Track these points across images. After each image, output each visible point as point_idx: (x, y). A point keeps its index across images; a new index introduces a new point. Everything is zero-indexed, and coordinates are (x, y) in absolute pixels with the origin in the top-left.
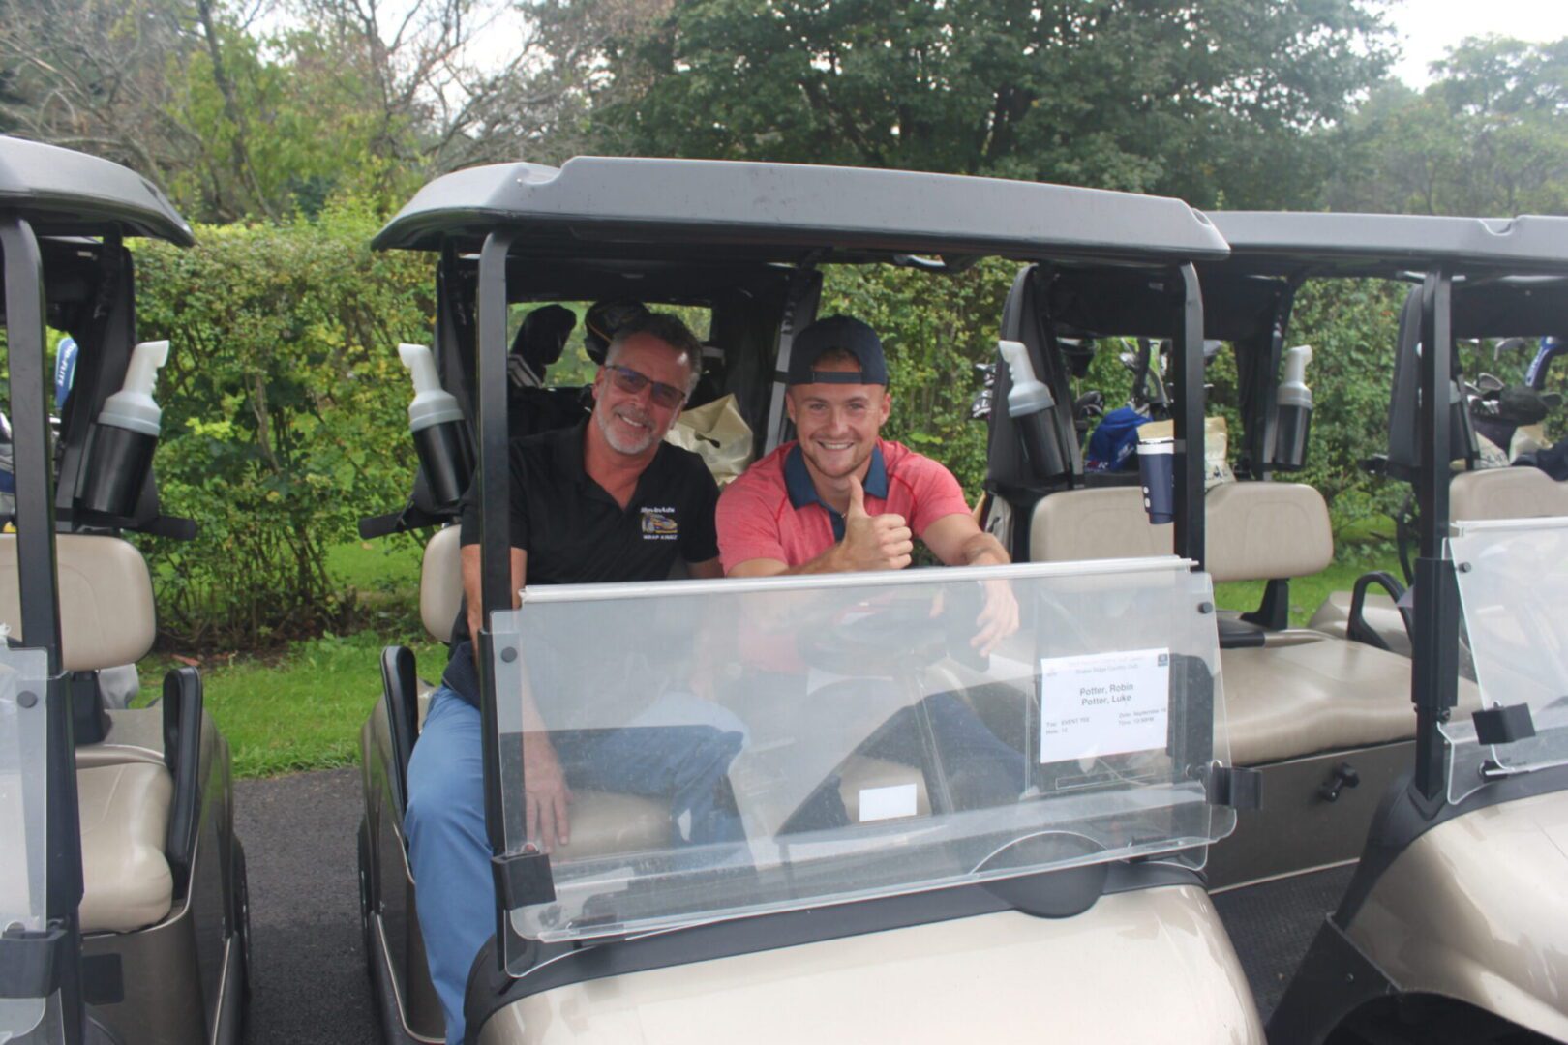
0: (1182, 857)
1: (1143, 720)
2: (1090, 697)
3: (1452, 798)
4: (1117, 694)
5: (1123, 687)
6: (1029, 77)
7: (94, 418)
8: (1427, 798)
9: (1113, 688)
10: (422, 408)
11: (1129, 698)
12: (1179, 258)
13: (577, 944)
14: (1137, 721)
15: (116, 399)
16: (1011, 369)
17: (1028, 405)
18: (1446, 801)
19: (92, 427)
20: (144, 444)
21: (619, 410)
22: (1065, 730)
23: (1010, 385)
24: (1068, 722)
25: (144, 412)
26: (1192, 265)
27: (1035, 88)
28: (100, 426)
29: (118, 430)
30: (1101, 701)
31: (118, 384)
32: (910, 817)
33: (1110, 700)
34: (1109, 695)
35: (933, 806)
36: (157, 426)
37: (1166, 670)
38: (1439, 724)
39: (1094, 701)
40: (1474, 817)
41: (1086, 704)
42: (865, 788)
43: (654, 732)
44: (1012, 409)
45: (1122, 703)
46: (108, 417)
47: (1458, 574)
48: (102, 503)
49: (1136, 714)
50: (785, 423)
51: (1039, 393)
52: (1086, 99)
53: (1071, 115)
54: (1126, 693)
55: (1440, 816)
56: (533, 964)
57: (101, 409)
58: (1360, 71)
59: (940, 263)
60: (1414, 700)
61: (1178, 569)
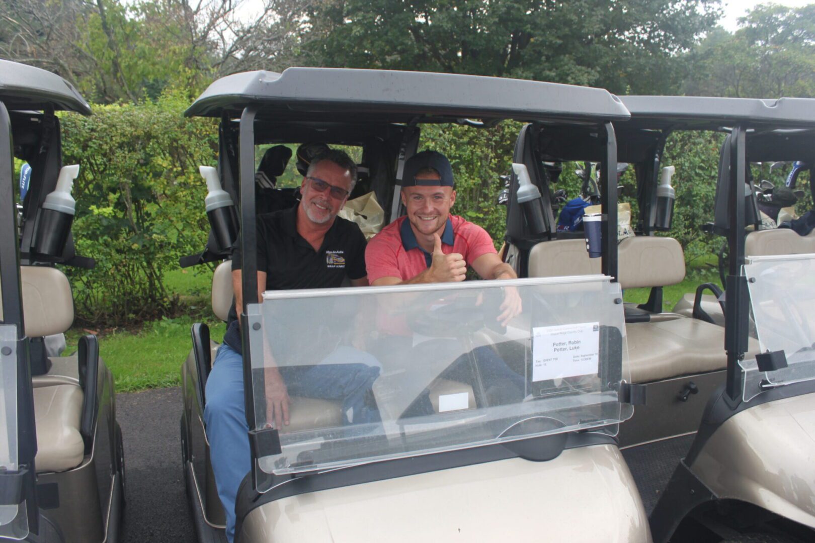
0: (606, 430)
1: (585, 359)
2: (559, 347)
3: (745, 399)
4: (573, 346)
5: (575, 342)
6: (529, 26)
7: (41, 205)
8: (732, 398)
9: (570, 342)
10: (212, 200)
11: (578, 348)
12: (605, 119)
13: (293, 476)
14: (583, 360)
15: (52, 195)
16: (518, 178)
17: (528, 196)
18: (742, 400)
19: (40, 210)
20: (67, 219)
21: (314, 200)
22: (545, 365)
23: (518, 186)
24: (547, 360)
25: (67, 202)
26: (611, 123)
27: (532, 32)
28: (43, 210)
29: (53, 211)
30: (564, 349)
31: (53, 187)
32: (464, 410)
33: (568, 348)
34: (568, 346)
35: (477, 404)
36: (74, 209)
37: (597, 333)
38: (738, 361)
39: (561, 349)
40: (756, 409)
41: (556, 351)
42: (442, 395)
43: (333, 367)
44: (519, 199)
45: (575, 350)
46: (47, 205)
47: (748, 283)
48: (45, 249)
49: (582, 356)
50: (401, 206)
51: (533, 191)
52: (559, 37)
53: (551, 46)
54: (577, 345)
55: (738, 409)
56: (270, 486)
57: (44, 200)
58: (701, 23)
59: (481, 123)
60: (726, 349)
61: (604, 281)
